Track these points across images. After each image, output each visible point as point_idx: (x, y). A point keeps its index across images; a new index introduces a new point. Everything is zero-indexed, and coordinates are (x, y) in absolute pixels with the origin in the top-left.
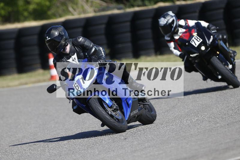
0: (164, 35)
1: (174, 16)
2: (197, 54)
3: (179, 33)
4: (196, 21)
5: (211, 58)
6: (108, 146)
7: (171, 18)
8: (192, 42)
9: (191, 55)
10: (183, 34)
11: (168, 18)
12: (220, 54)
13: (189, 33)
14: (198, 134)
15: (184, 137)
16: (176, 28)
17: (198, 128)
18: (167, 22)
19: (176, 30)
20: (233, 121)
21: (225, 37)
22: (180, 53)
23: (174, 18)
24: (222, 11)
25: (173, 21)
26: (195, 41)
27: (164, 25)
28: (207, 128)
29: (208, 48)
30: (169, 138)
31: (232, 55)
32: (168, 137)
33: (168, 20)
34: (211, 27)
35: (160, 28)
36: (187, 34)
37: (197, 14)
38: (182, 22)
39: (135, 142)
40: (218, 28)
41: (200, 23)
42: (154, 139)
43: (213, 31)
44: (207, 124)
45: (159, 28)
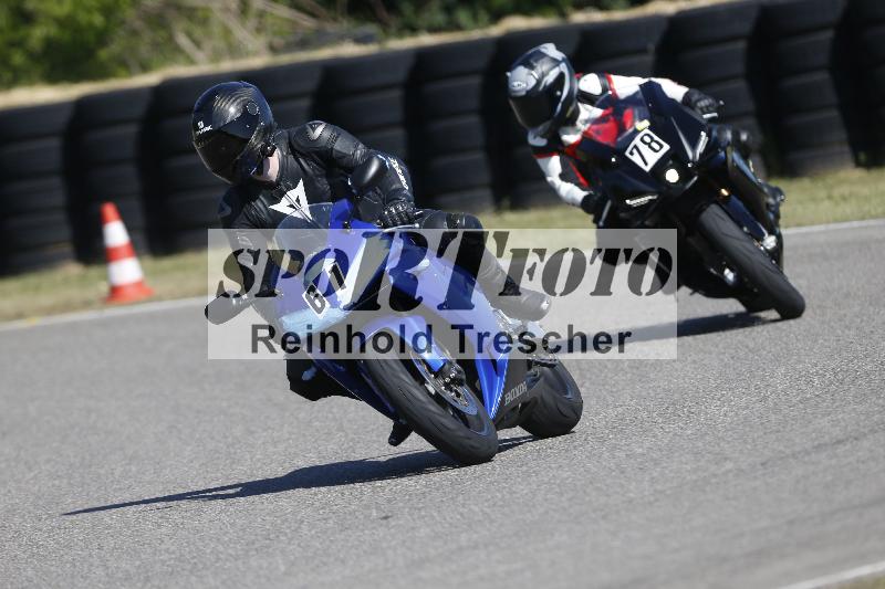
0: (526, 126)
1: (563, 60)
2: (650, 197)
3: (578, 123)
4: (643, 81)
5: (701, 211)
6: (321, 544)
7: (554, 67)
8: (631, 153)
9: (628, 202)
10: (595, 127)
11: (542, 67)
12: (733, 198)
13: (615, 120)
14: (657, 500)
15: (602, 510)
16: (570, 104)
17: (653, 478)
18: (539, 82)
19: (571, 109)
20: (783, 453)
21: (744, 137)
22: (585, 193)
23: (563, 68)
24: (741, 45)
25: (560, 78)
26: (644, 149)
27: (528, 92)
28: (689, 478)
29: (692, 177)
30: (547, 512)
31: (771, 201)
32: (541, 510)
33: (543, 75)
34: (699, 100)
35: (511, 102)
36: (610, 125)
37: (649, 59)
38: (591, 83)
39: (422, 530)
40: (721, 103)
41: (659, 86)
42: (493, 517)
43: (704, 113)
44: (686, 464)
45: (508, 103)
